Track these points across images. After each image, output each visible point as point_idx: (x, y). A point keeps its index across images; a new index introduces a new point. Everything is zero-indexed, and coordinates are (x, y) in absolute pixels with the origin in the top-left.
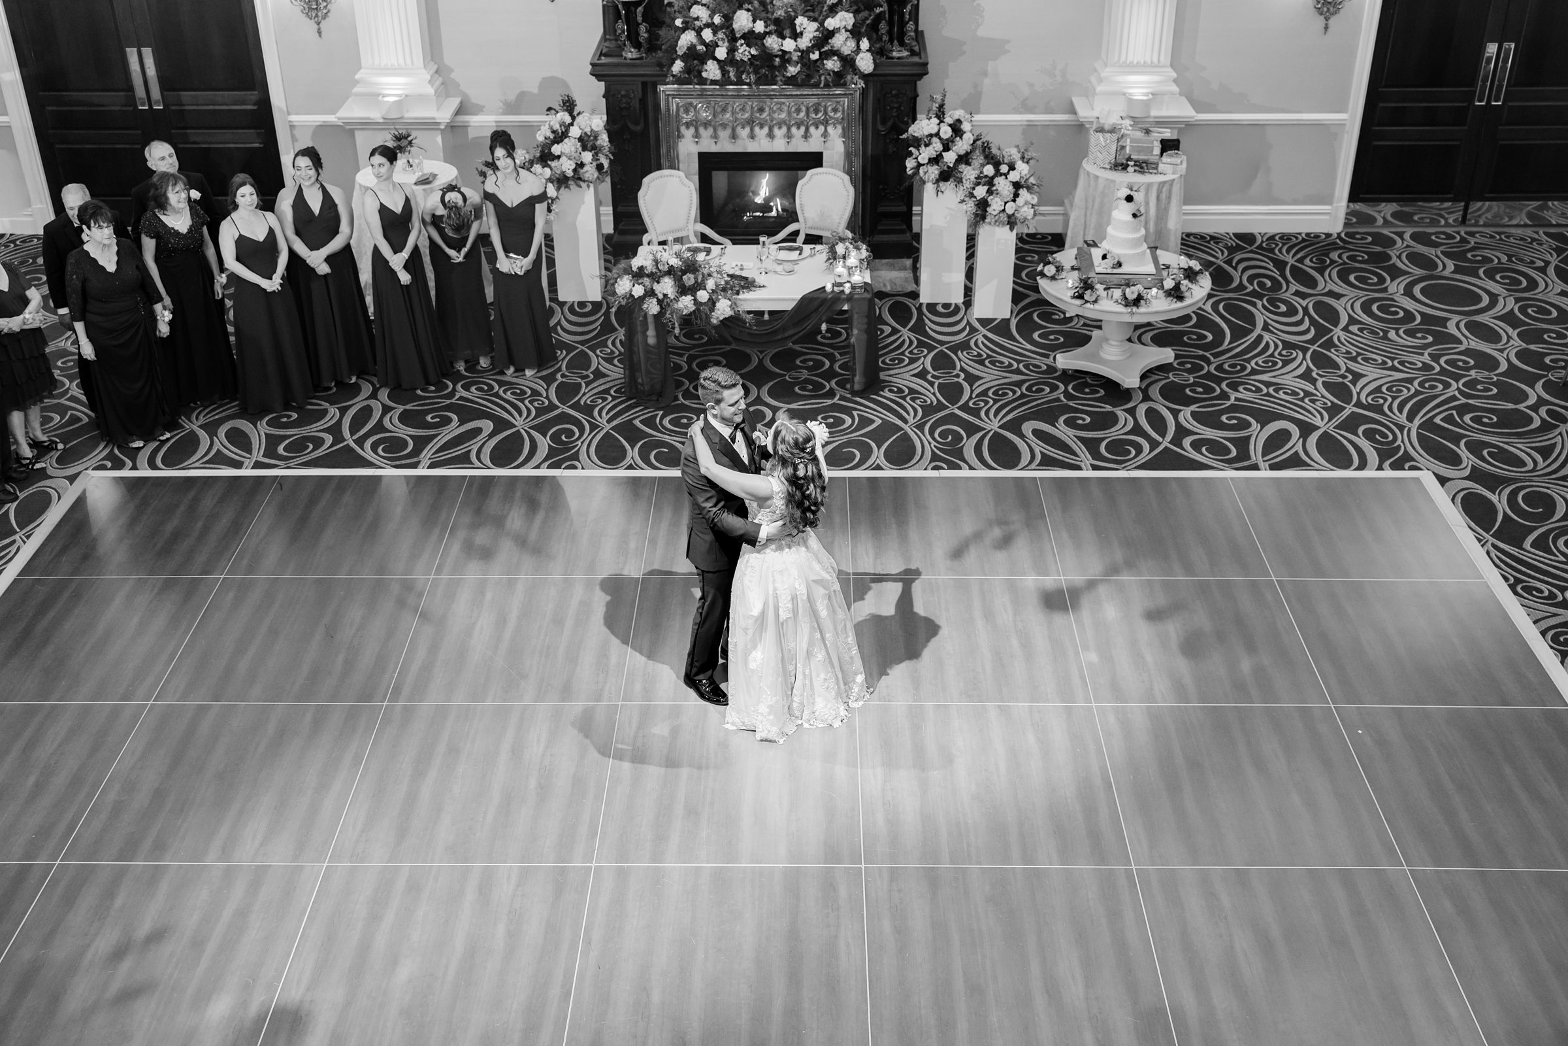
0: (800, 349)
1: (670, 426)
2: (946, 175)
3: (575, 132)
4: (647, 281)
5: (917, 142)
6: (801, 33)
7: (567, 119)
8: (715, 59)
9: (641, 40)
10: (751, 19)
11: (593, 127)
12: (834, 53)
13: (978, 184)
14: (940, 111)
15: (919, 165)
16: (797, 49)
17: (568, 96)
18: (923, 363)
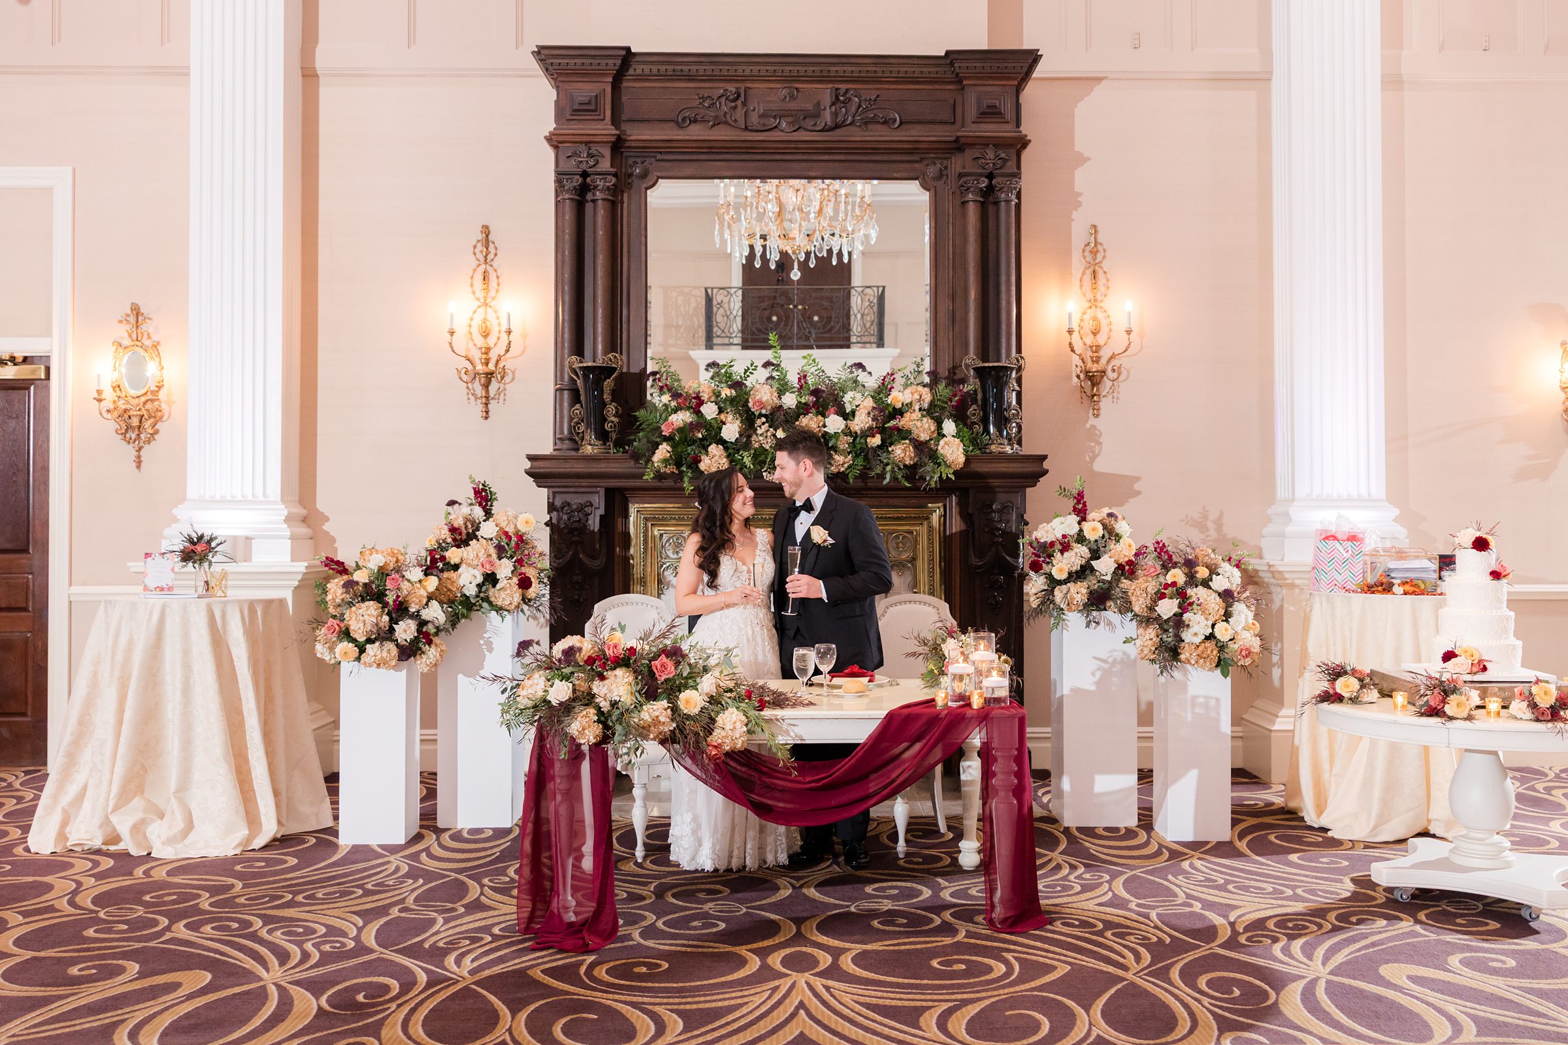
0: (869, 875)
1: (607, 978)
2: (1098, 600)
3: (488, 529)
4: (580, 679)
5: (1045, 551)
6: (853, 413)
7: (478, 512)
8: (722, 442)
9: (607, 427)
10: (776, 394)
11: (520, 527)
12: (904, 434)
13: (1162, 596)
14: (1079, 502)
15: (1053, 582)
16: (848, 432)
17: (483, 485)
18: (1110, 889)
